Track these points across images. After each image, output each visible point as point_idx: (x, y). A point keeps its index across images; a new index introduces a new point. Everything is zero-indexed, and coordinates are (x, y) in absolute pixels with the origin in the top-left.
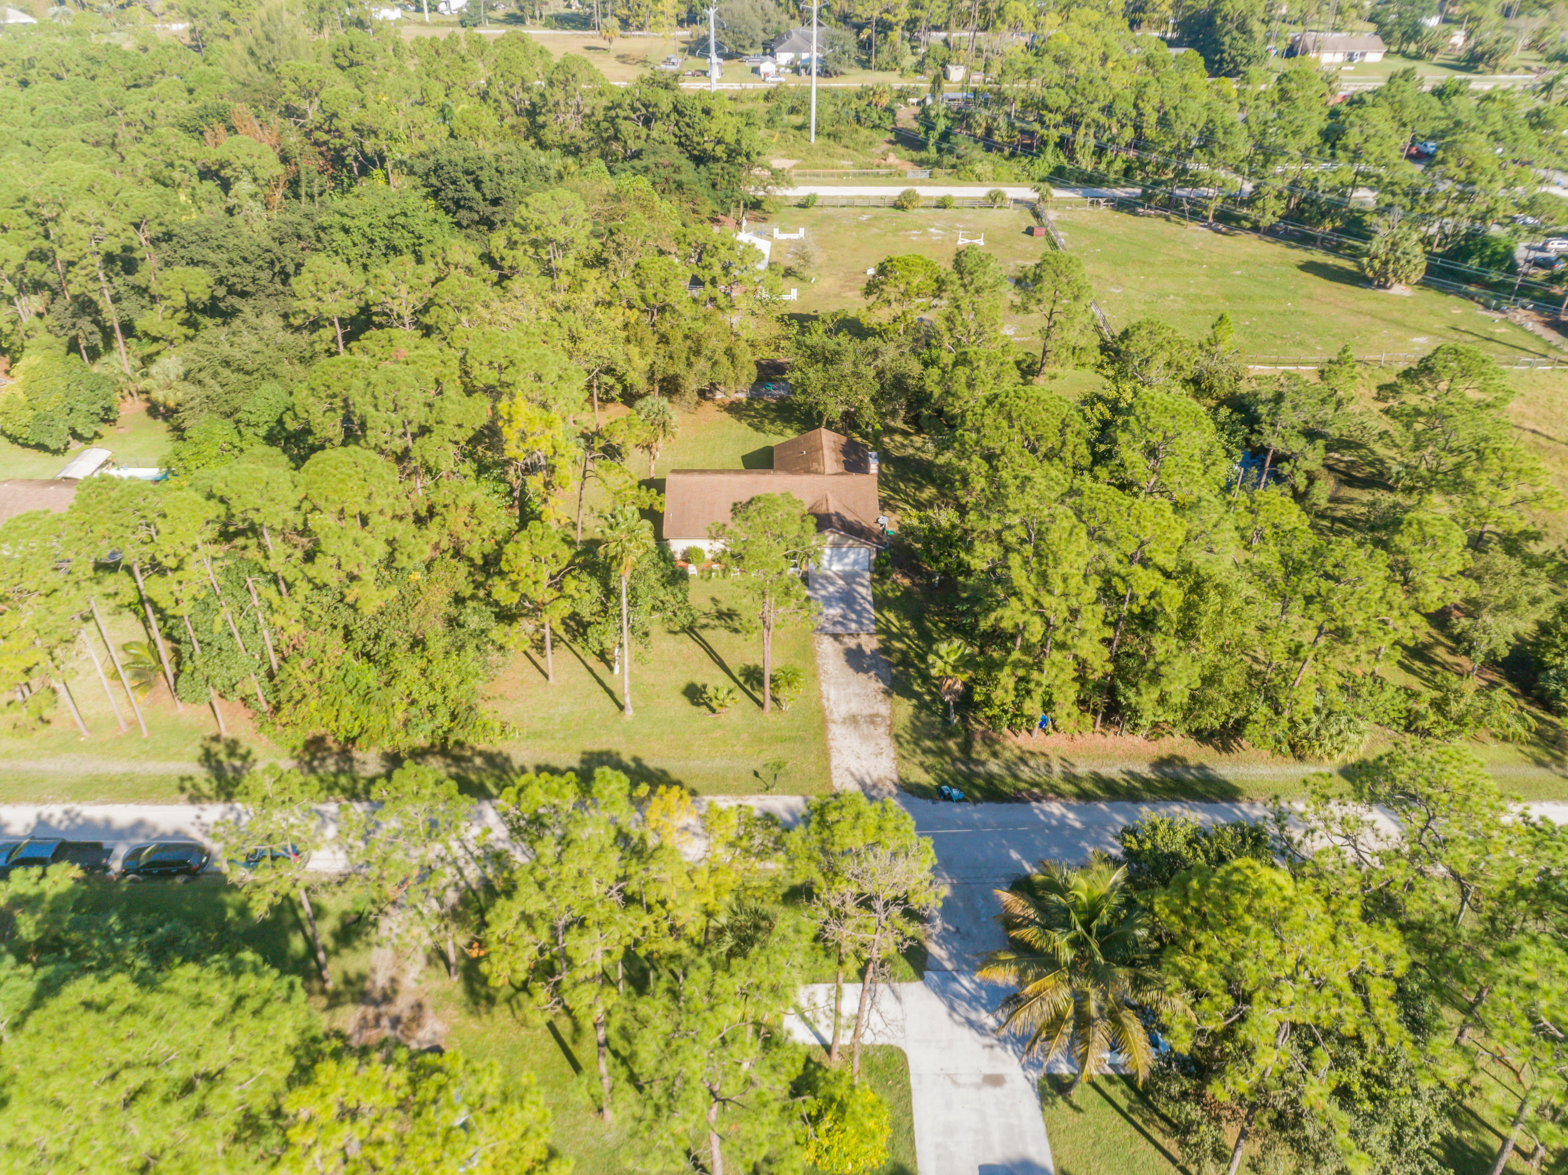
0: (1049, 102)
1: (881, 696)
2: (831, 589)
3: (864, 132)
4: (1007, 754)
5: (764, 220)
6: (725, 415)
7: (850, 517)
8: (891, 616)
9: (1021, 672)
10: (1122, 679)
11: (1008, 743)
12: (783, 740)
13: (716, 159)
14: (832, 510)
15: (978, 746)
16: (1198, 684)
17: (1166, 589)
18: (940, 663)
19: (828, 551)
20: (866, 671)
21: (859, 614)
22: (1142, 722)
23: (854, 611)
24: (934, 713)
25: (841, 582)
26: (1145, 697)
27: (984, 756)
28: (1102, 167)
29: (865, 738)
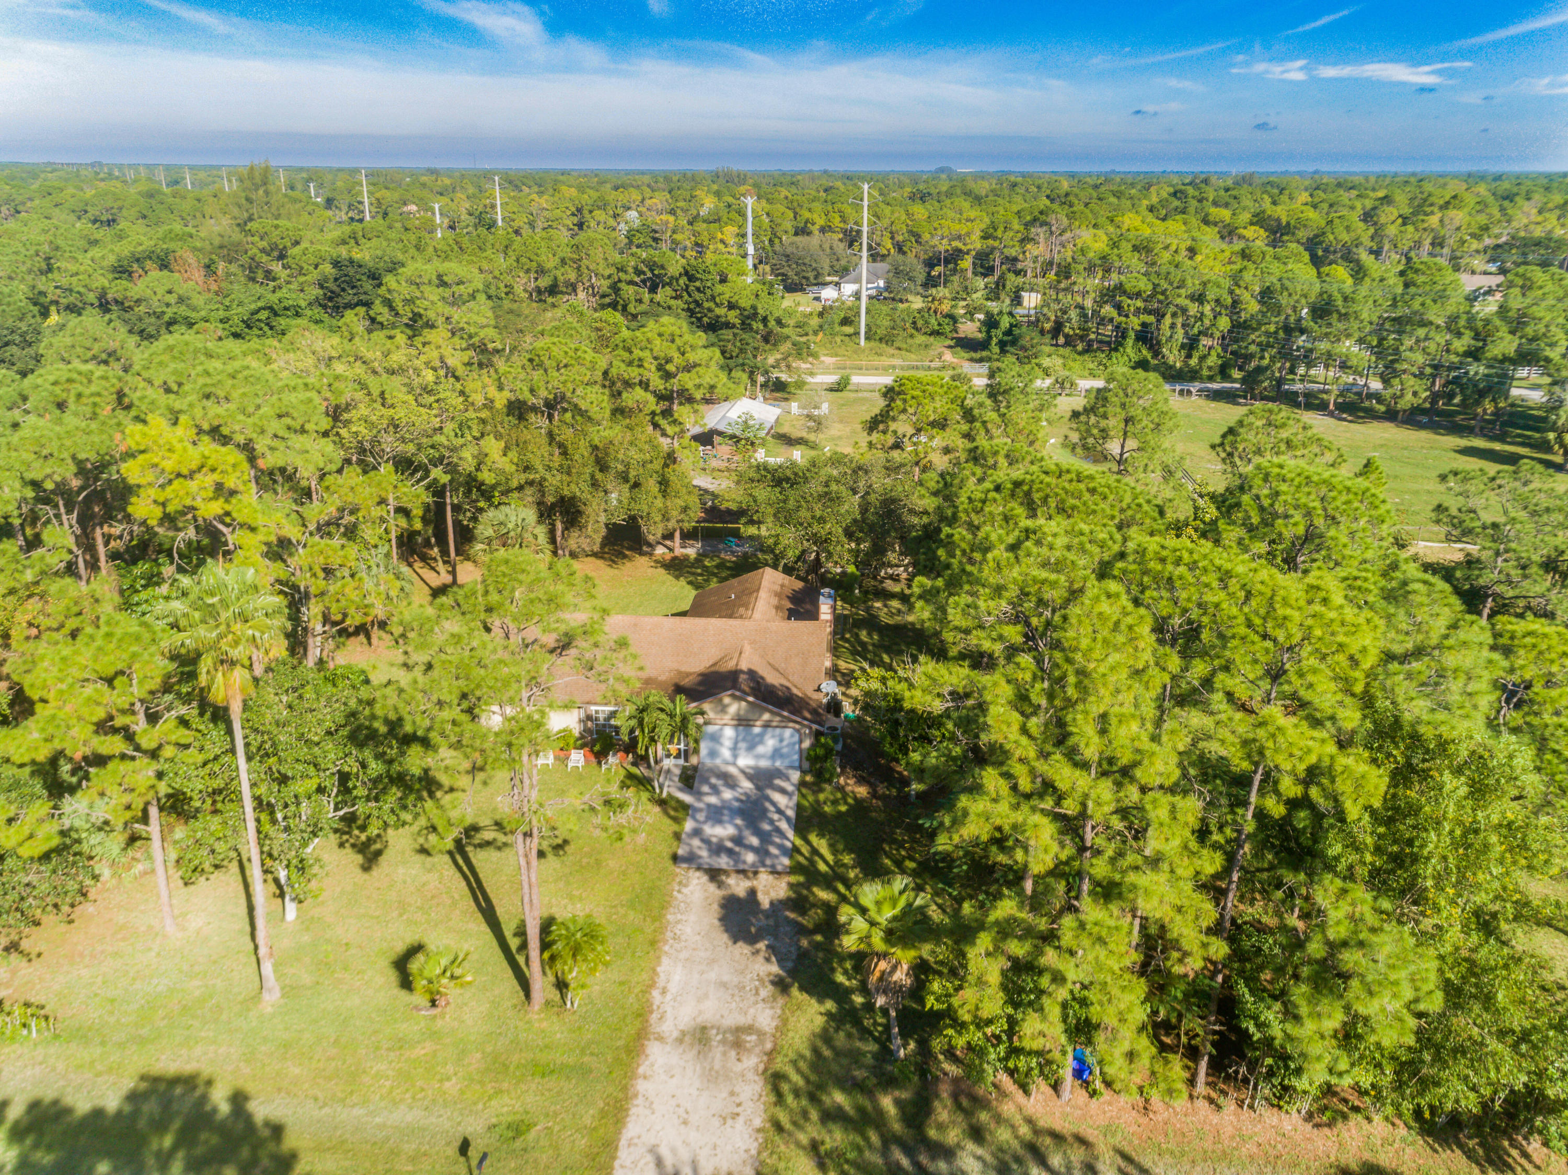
0: (1128, 287)
1: (767, 991)
2: (728, 795)
3: (921, 339)
4: (1003, 1135)
5: (786, 399)
6: (661, 571)
7: (772, 679)
8: (822, 845)
9: (1018, 948)
10: (1251, 980)
11: (1007, 1109)
12: (547, 1071)
13: (728, 325)
14: (744, 666)
15: (943, 1112)
16: (1435, 1003)
17: (1343, 761)
18: (859, 924)
19: (729, 732)
20: (752, 940)
21: (765, 838)
22: (1301, 1084)
23: (758, 832)
24: (865, 1033)
25: (747, 785)
26: (1310, 1027)
27: (953, 1136)
28: (1193, 362)
29: (712, 1077)
